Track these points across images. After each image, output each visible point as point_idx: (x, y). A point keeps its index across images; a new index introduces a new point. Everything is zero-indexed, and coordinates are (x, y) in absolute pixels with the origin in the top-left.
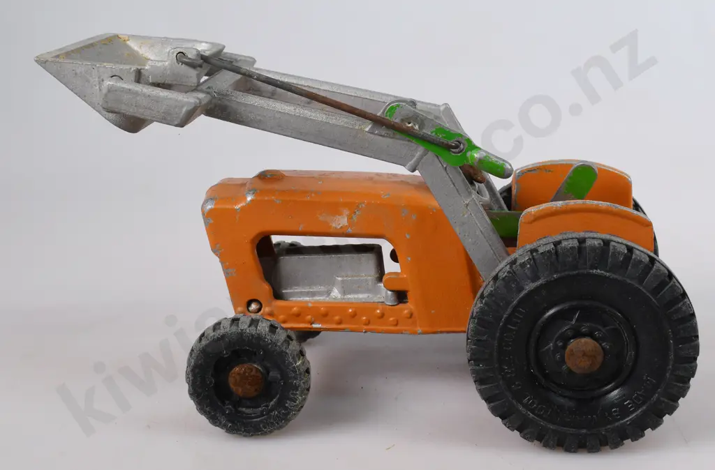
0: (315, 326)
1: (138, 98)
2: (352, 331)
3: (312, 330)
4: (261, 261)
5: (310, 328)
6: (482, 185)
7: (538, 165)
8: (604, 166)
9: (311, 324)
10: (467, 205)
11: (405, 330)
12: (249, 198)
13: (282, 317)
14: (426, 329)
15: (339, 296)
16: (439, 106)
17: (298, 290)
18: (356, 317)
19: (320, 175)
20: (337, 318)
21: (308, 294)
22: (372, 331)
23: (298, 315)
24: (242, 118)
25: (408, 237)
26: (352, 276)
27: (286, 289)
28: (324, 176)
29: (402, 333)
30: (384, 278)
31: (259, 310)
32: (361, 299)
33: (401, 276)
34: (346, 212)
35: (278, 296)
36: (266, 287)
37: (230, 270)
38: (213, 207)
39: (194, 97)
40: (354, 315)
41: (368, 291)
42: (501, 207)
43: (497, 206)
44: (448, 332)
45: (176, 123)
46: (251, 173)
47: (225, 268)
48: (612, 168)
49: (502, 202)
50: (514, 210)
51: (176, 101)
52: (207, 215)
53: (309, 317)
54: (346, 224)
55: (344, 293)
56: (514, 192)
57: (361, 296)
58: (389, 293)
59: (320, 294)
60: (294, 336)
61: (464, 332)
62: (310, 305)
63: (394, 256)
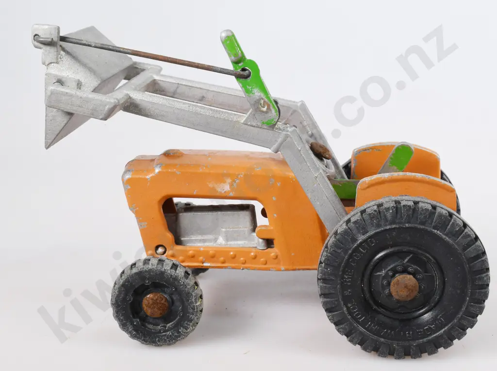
0: (206, 264)
1: (73, 99)
2: (233, 268)
3: (203, 267)
4: (166, 216)
5: (202, 266)
6: (329, 161)
7: (371, 146)
8: (419, 146)
9: (203, 263)
10: (316, 177)
11: (272, 268)
12: (157, 170)
13: (181, 258)
14: (287, 267)
15: (224, 242)
16: (297, 102)
17: (193, 238)
18: (236, 258)
19: (209, 153)
20: (222, 259)
21: (200, 241)
22: (247, 268)
23: (193, 257)
24: (150, 112)
25: (274, 199)
26: (233, 228)
27: (184, 237)
28: (212, 154)
29: (270, 270)
30: (257, 230)
31: (164, 253)
32: (239, 245)
33: (269, 228)
34: (229, 180)
35: (178, 241)
36: (170, 236)
37: (143, 224)
38: (130, 177)
39: (114, 99)
40: (234, 257)
41: (245, 239)
42: (343, 177)
43: (340, 176)
44: (304, 269)
45: (101, 117)
46: (158, 151)
47: (139, 222)
48: (425, 148)
49: (344, 173)
50: (352, 179)
51: (101, 101)
52: (127, 183)
53: (201, 258)
54: (229, 189)
55: (227, 240)
56: (353, 165)
57: (240, 242)
58: (261, 240)
59: (210, 241)
60: (190, 272)
61: (316, 269)
62: (202, 249)
63: (264, 213)
